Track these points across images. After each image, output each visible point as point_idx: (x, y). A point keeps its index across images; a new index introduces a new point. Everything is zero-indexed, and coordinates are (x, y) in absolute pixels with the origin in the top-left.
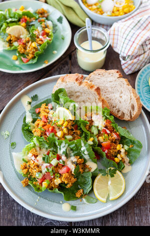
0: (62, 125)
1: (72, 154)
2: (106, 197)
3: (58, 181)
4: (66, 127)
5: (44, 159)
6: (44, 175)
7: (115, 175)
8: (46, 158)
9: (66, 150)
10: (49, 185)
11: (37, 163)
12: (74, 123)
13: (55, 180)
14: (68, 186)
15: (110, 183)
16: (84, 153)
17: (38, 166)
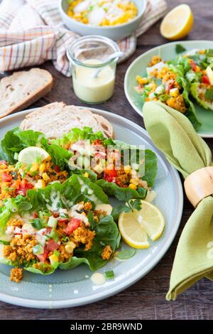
0: (38, 170)
1: (71, 203)
2: (146, 239)
3: (70, 246)
4: (46, 171)
5: (34, 225)
6: (46, 246)
7: (141, 206)
8: (37, 223)
9: (60, 199)
10: (60, 258)
11: (27, 234)
12: (52, 164)
13: (66, 247)
14: (88, 247)
15: (140, 219)
16: (87, 194)
17: (30, 238)
